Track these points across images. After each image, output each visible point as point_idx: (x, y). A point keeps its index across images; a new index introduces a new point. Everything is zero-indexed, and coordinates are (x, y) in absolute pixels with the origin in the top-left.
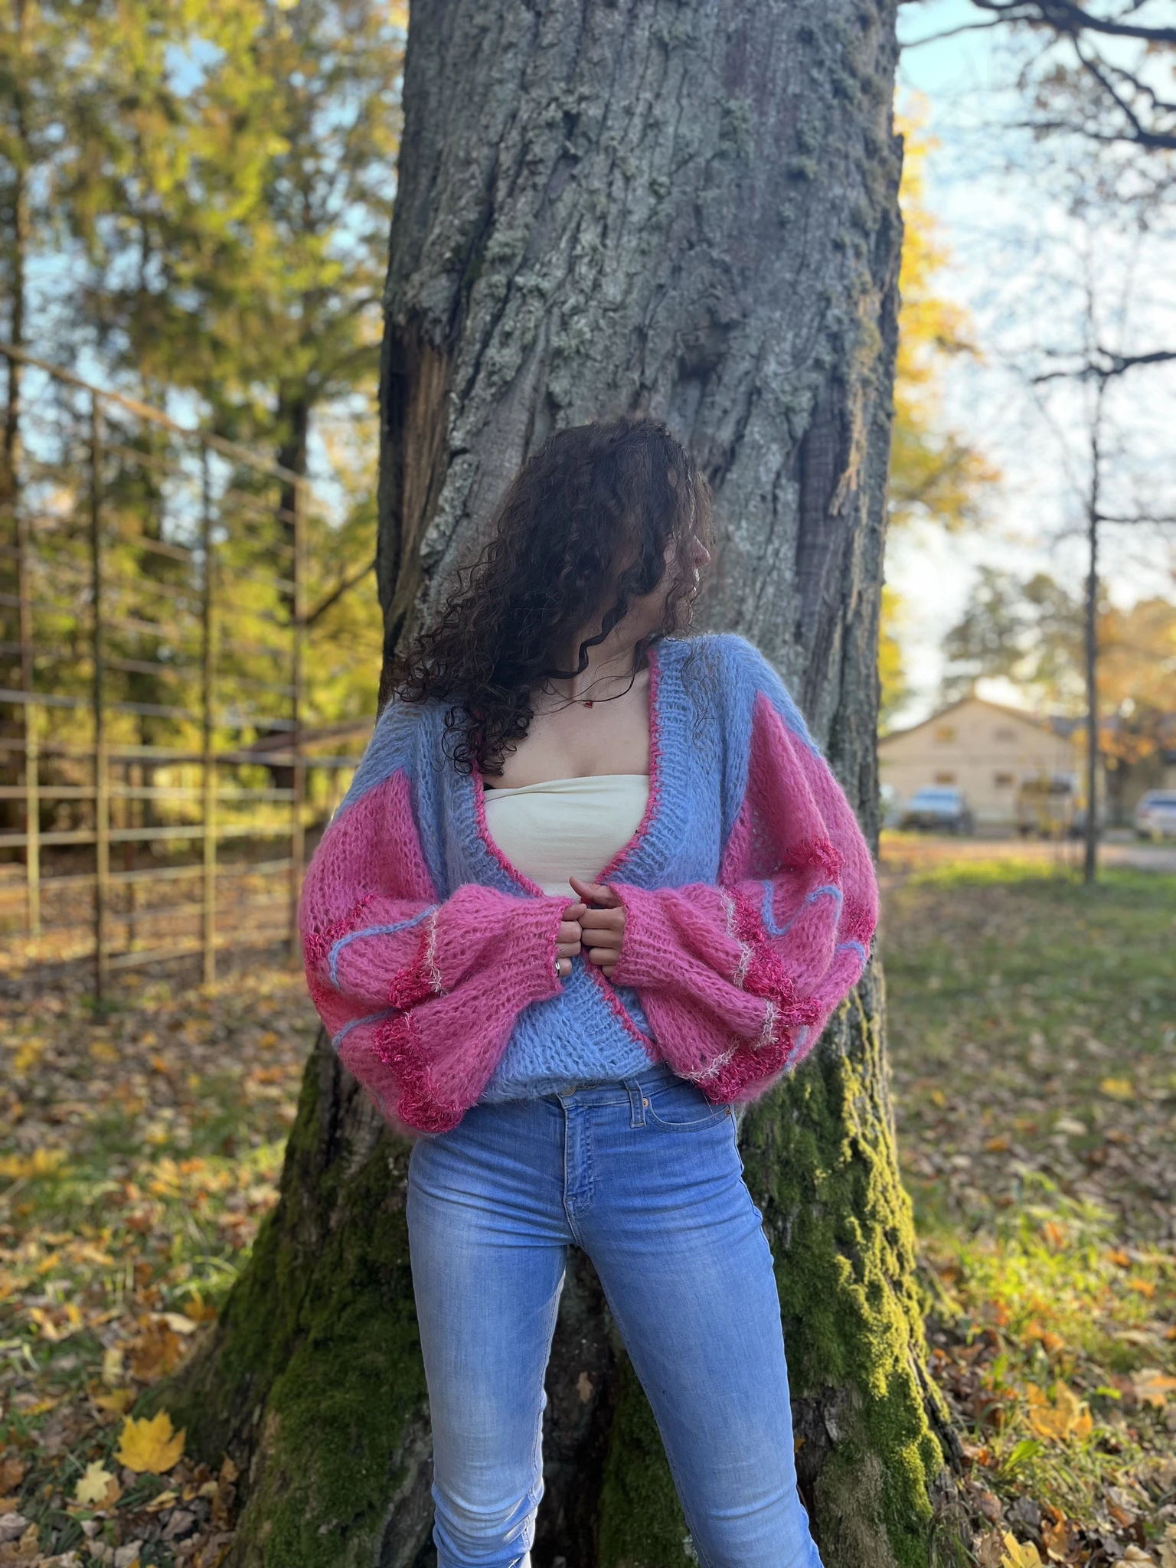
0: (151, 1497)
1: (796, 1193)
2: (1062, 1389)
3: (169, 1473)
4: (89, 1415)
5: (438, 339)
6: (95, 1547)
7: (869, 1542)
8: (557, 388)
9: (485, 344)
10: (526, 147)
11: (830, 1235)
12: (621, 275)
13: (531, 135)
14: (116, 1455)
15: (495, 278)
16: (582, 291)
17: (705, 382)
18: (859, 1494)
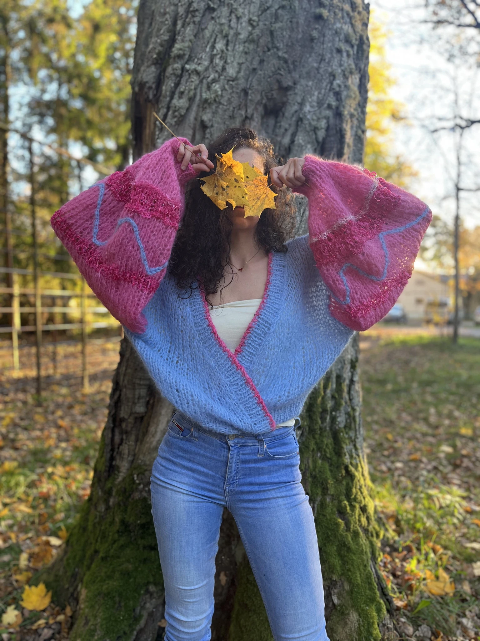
0: (35, 622)
1: (319, 491)
2: (441, 572)
3: (44, 611)
4: (11, 584)
5: (151, 96)
8: (205, 118)
9: (172, 98)
10: (190, 4)
11: (335, 509)
12: (235, 64)
14: (21, 603)
15: (176, 66)
16: (217, 71)
17: (277, 116)
18: (347, 629)
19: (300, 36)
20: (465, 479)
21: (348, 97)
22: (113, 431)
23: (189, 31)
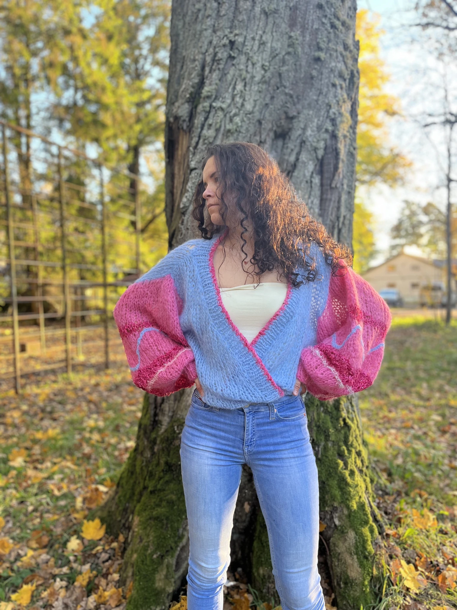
0: (94, 548)
1: (323, 438)
2: (426, 511)
3: (100, 540)
4: (71, 521)
5: (185, 127)
6: (75, 565)
7: (349, 561)
9: (202, 129)
10: (215, 54)
11: (335, 453)
12: (252, 101)
13: (217, 50)
14: (81, 534)
15: (205, 104)
16: (237, 108)
17: (284, 140)
18: (346, 544)
19: (302, 76)
20: (452, 443)
23: (215, 75)
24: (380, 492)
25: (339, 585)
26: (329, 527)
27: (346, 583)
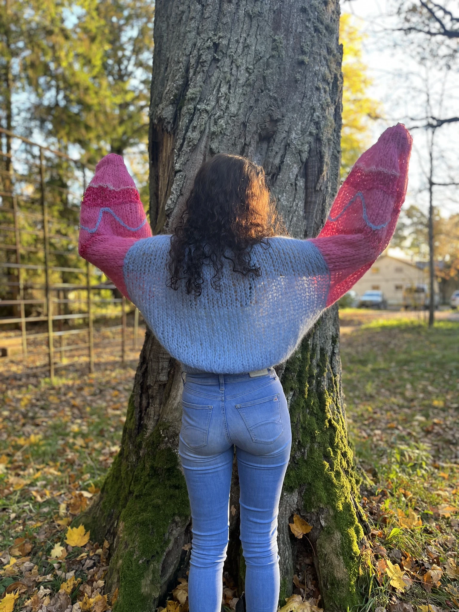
0: (78, 555)
1: (308, 439)
2: (410, 511)
3: (85, 546)
4: (55, 527)
5: (169, 129)
6: (59, 573)
7: (336, 562)
8: (213, 146)
9: (187, 131)
10: (200, 56)
11: (321, 454)
12: (236, 103)
13: (201, 52)
14: (65, 541)
15: (190, 106)
16: (222, 110)
17: (269, 142)
18: (333, 545)
19: (286, 79)
20: (435, 443)
21: (326, 125)
22: (141, 397)
23: (199, 78)
24: (366, 493)
25: (326, 586)
26: (315, 528)
27: (332, 584)
